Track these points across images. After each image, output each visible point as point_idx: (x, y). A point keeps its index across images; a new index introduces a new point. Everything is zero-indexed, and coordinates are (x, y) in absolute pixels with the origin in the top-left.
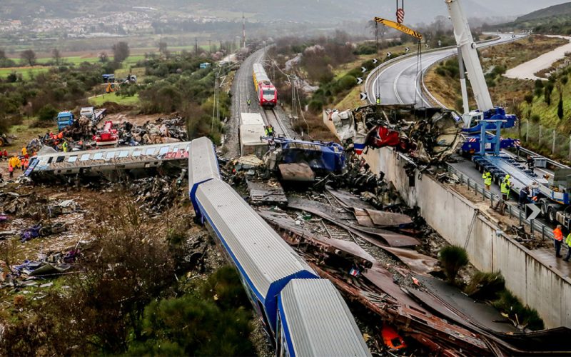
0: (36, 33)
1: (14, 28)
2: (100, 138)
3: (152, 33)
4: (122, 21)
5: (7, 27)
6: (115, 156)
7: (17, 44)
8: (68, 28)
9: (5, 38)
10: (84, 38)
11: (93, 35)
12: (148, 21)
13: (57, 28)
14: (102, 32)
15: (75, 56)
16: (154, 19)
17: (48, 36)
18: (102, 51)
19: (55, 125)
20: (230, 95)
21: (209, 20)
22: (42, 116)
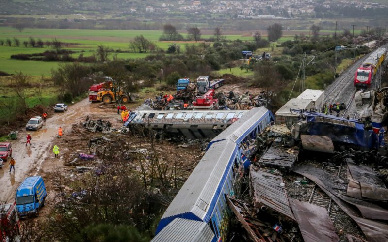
0: (211, 13)
1: (195, 8)
2: (196, 102)
3: (313, 17)
4: (288, 5)
5: (189, 7)
6: (192, 117)
7: (194, 22)
8: (238, 9)
9: (186, 16)
10: (251, 19)
11: (260, 16)
12: (312, 6)
13: (230, 9)
14: (268, 14)
15: (236, 34)
16: (317, 4)
17: (221, 16)
18: (257, 31)
19: (176, 90)
20: (337, 76)
21: (370, 7)
22: (169, 81)
